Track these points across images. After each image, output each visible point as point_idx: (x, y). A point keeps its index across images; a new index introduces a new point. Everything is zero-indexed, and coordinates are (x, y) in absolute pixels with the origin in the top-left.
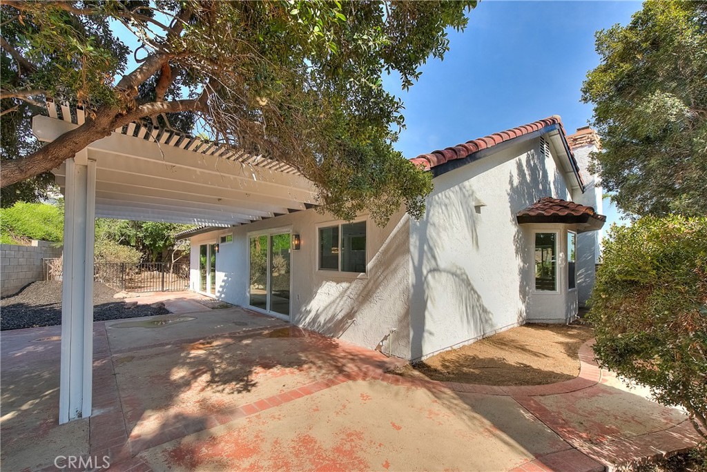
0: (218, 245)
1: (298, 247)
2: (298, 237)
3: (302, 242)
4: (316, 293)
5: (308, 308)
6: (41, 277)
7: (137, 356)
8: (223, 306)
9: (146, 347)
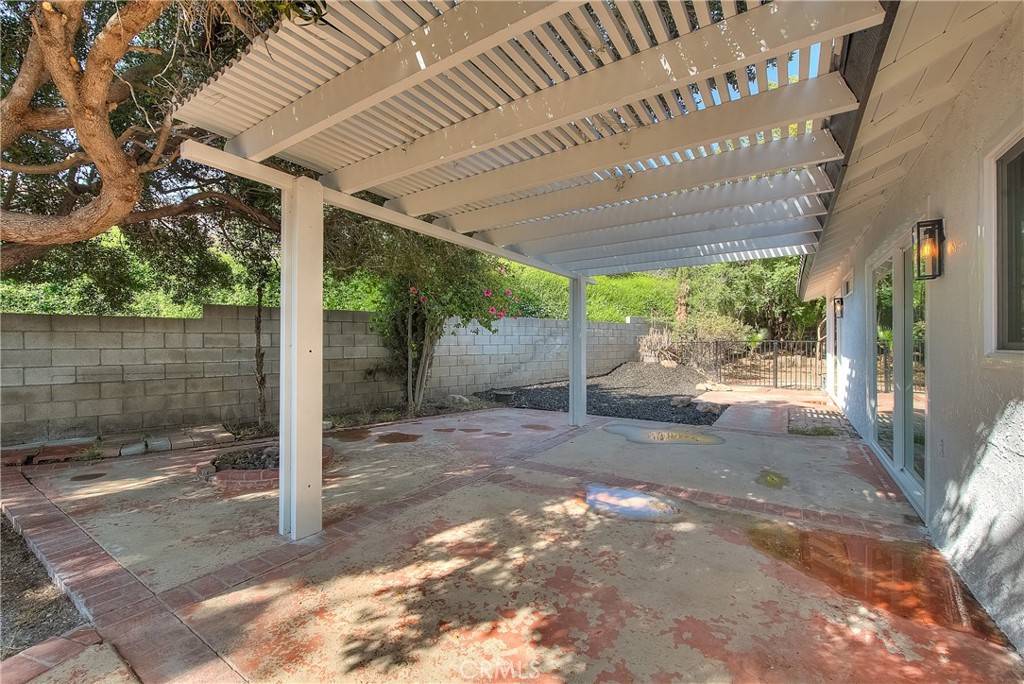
0: (841, 302)
1: (939, 266)
3: (949, 246)
4: (987, 440)
6: (635, 358)
7: (516, 479)
8: (821, 430)
9: (557, 468)
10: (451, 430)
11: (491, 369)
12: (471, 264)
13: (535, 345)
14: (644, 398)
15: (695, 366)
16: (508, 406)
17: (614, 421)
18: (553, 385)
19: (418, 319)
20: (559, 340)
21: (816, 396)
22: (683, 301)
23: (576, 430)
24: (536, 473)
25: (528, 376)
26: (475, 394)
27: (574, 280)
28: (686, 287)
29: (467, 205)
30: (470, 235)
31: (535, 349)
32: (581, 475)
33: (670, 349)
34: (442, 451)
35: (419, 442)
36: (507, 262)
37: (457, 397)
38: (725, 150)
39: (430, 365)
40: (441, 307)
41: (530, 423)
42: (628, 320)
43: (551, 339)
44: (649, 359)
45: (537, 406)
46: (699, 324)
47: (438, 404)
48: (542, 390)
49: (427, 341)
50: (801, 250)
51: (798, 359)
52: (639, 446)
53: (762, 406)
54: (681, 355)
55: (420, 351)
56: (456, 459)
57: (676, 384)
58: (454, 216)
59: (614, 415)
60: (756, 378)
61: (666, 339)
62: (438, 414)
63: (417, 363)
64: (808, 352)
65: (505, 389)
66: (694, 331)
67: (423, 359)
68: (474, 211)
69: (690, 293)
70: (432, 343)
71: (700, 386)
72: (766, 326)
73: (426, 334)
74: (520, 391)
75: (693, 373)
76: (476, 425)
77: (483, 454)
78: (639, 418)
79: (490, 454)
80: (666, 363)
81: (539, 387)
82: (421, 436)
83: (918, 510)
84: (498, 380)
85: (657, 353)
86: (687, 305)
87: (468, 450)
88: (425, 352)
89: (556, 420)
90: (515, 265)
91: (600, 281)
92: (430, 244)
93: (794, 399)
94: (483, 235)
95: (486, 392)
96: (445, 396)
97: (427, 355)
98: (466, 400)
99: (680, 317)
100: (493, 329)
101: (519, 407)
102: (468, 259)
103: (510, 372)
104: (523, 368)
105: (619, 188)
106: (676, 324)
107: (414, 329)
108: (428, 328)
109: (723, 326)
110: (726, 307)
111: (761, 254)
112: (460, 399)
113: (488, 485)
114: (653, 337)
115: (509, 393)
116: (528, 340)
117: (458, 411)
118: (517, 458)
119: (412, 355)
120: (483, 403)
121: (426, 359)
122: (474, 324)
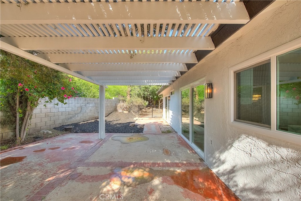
0: (170, 97)
1: (211, 96)
2: (210, 86)
3: (215, 91)
4: (231, 145)
5: (223, 157)
6: (116, 110)
7: (83, 175)
8: (168, 131)
9: (100, 163)
10: (43, 150)
11: (63, 117)
12: (56, 77)
13: (81, 107)
14: (120, 124)
15: (133, 112)
16: (71, 132)
17: (115, 135)
18: (89, 121)
19: (22, 98)
20: (91, 105)
21: (161, 120)
22: (129, 93)
23: (102, 141)
24: (92, 168)
25: (78, 119)
26: (55, 128)
27: (101, 86)
28: (130, 89)
29: (59, 50)
30: (57, 64)
31: (81, 109)
32: (110, 165)
33: (126, 108)
34: (40, 165)
35: (24, 161)
36: (72, 77)
37: (46, 132)
38: (155, 53)
39: (30, 119)
40: (38, 94)
41: (83, 140)
42: (113, 98)
43: (88, 104)
44: (120, 111)
45: (84, 131)
46: (134, 100)
47: (34, 136)
48: (85, 124)
49: (29, 108)
50: (167, 84)
51: (154, 109)
52: (126, 145)
53: (152, 124)
54: (129, 109)
55: (24, 113)
56: (49, 168)
57: (128, 118)
58: (49, 54)
59: (113, 132)
60: (147, 115)
61: (125, 105)
62: (35, 141)
63: (22, 119)
64: (157, 107)
65: (68, 125)
66: (132, 102)
67: (26, 117)
68: (61, 54)
69: (131, 91)
70: (32, 109)
71: (135, 119)
72: (148, 100)
73: (28, 105)
74: (76, 125)
75: (132, 115)
76: (57, 145)
77: (64, 162)
78: (122, 133)
79: (67, 162)
80: (125, 112)
81: (83, 123)
82: (26, 157)
83: (200, 156)
84: (66, 121)
85: (122, 109)
86: (130, 94)
87: (54, 161)
88: (27, 114)
89: (93, 137)
90: (76, 79)
91: (110, 87)
92: (33, 65)
93: (159, 121)
94: (65, 65)
95: (60, 127)
96: (39, 131)
97: (29, 115)
98: (50, 132)
99: (128, 98)
100: (65, 102)
101: (76, 132)
102: (56, 74)
103: (71, 118)
104: (76, 116)
105: (131, 57)
106: (127, 100)
107: (20, 103)
108: (29, 103)
109: (140, 101)
110: (139, 95)
111: (156, 84)
112: (47, 132)
113: (70, 182)
114: (121, 104)
115: (72, 127)
116: (79, 105)
117: (47, 138)
118: (81, 161)
119: (18, 116)
120: (59, 132)
121: (28, 117)
122: (56, 101)
